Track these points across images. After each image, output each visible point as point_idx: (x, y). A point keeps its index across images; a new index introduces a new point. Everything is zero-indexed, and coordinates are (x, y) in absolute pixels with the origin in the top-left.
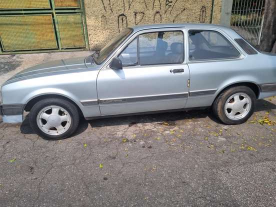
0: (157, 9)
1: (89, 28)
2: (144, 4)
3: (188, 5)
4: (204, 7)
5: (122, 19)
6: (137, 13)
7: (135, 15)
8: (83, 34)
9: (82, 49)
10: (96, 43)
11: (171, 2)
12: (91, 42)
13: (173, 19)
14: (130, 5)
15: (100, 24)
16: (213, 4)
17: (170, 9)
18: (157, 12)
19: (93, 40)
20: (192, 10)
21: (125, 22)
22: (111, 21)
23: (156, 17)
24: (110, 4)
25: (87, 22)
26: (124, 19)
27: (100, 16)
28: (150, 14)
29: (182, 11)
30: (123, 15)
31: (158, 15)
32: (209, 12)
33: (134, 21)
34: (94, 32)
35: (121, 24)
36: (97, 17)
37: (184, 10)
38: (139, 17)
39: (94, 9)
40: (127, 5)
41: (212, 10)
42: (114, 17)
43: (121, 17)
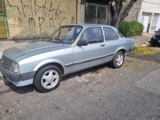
0: (51, 17)
1: (9, 26)
2: (44, 13)
3: (66, 16)
4: (73, 17)
5: (32, 21)
6: (40, 18)
7: (39, 19)
8: (5, 30)
9: (5, 40)
10: (14, 35)
11: (58, 14)
12: (11, 35)
13: (59, 22)
14: (36, 13)
15: (17, 23)
16: (77, 16)
17: (58, 17)
18: (51, 19)
19: (13, 33)
20: (68, 19)
21: (33, 23)
22: (24, 22)
23: (51, 21)
24: (23, 12)
25: (8, 22)
26: (33, 21)
27: (17, 19)
28: (47, 19)
29: (63, 19)
30: (32, 19)
31: (51, 20)
32: (75, 20)
33: (38, 22)
34: (13, 28)
35: (31, 24)
36: (15, 19)
37: (64, 18)
38: (41, 20)
39: (13, 14)
40: (34, 13)
41: (77, 19)
42: (26, 19)
43: (31, 20)
